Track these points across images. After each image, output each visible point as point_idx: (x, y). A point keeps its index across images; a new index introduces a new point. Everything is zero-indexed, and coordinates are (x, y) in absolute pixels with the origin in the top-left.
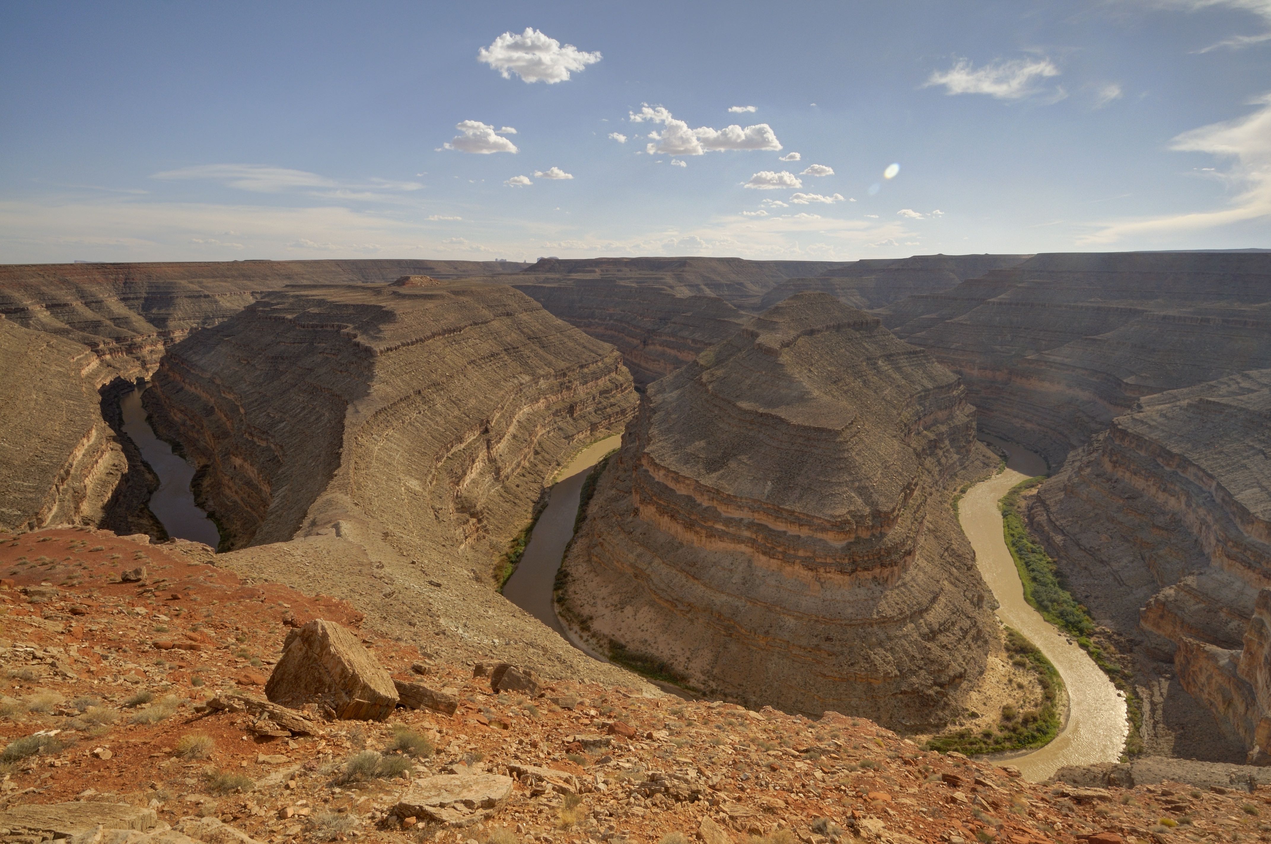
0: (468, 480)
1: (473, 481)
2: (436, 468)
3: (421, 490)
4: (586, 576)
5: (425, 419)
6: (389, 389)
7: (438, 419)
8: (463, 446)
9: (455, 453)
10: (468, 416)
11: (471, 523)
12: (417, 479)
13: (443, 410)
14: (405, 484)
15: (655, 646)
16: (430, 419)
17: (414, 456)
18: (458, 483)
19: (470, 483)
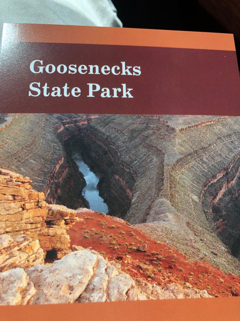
0: (218, 198)
1: (220, 199)
2: (204, 190)
3: (198, 201)
5: (199, 165)
6: (183, 149)
7: (205, 165)
8: (215, 181)
9: (212, 183)
10: (218, 165)
11: (220, 221)
12: (196, 195)
13: (207, 161)
14: (191, 198)
16: (201, 165)
17: (194, 183)
18: (214, 199)
19: (219, 200)
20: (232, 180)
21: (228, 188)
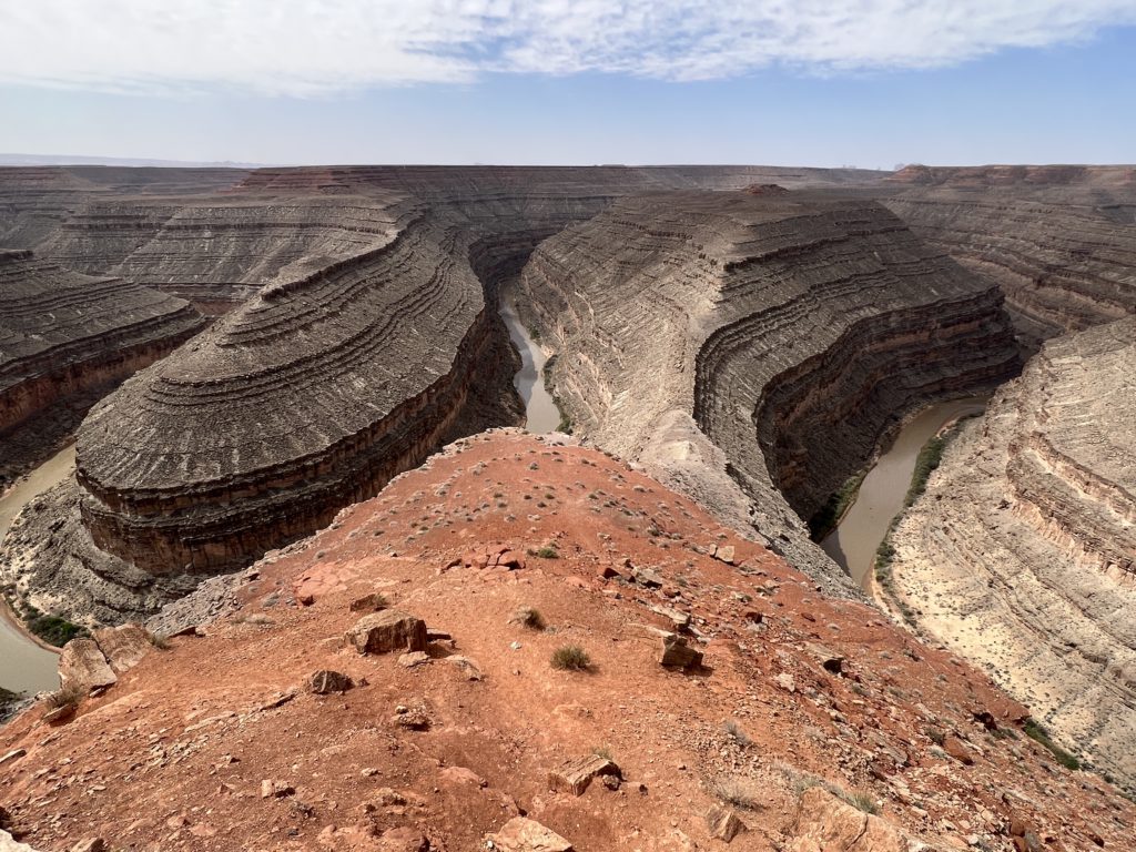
0: (792, 417)
3: (750, 420)
4: (918, 561)
11: (790, 465)
15: (1006, 677)
17: (746, 382)
18: (784, 419)
19: (795, 421)
20: (833, 381)
21: (819, 398)
